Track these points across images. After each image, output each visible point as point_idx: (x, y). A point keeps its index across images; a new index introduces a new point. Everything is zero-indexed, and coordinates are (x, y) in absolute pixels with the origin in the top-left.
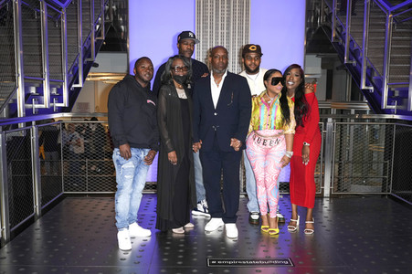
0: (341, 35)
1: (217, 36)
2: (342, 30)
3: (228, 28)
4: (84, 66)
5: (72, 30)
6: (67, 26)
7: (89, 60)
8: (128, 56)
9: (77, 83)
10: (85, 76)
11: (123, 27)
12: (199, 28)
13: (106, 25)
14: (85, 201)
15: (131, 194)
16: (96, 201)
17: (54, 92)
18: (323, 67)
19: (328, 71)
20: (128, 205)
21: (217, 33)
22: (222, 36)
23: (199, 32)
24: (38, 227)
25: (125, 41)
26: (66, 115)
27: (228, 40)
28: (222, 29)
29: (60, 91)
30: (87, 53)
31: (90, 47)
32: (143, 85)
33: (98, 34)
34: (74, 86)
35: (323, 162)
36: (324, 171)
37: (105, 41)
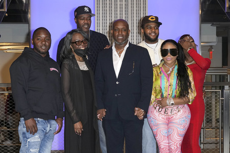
1: (116, 8)
3: (126, 1)
8: (29, 26)
18: (218, 35)
19: (223, 38)
22: (120, 8)
25: (26, 12)
27: (127, 11)
28: (121, 1)
35: (222, 128)
36: (223, 136)
37: (7, 12)
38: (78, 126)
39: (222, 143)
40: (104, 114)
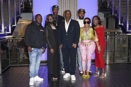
0: (111, 5)
1: (66, 6)
2: (111, 3)
3: (70, 3)
4: (17, 18)
5: (12, 5)
6: (10, 4)
7: (18, 16)
8: (33, 14)
9: (14, 24)
10: (17, 22)
11: (30, 4)
12: (59, 3)
13: (25, 3)
14: (18, 68)
15: (35, 65)
16: (22, 68)
17: (6, 28)
19: (106, 18)
20: (34, 69)
21: (66, 5)
22: (68, 6)
23: (59, 5)
24: (1, 78)
25: (31, 9)
26: (10, 36)
28: (68, 3)
29: (8, 28)
30: (18, 13)
31: (19, 11)
32: (38, 25)
33: (22, 6)
34: (13, 26)
35: (106, 52)
36: (106, 55)
37: (24, 9)
38: (52, 50)
39: (106, 57)
40: (62, 46)
